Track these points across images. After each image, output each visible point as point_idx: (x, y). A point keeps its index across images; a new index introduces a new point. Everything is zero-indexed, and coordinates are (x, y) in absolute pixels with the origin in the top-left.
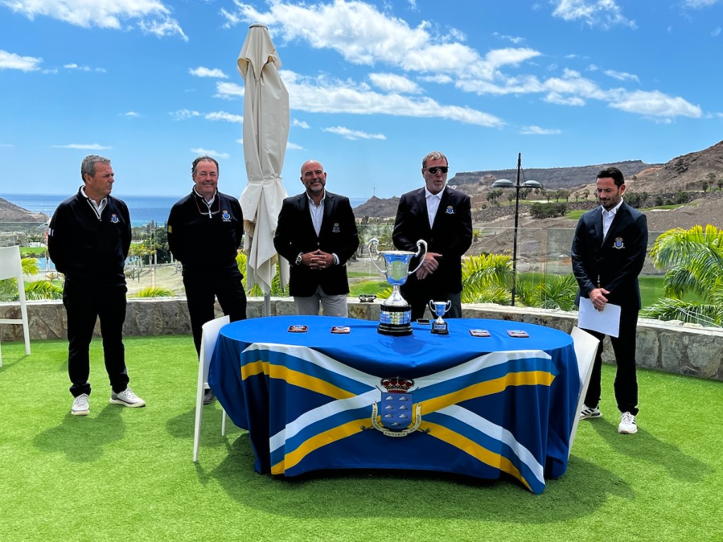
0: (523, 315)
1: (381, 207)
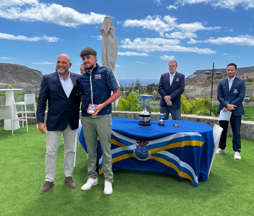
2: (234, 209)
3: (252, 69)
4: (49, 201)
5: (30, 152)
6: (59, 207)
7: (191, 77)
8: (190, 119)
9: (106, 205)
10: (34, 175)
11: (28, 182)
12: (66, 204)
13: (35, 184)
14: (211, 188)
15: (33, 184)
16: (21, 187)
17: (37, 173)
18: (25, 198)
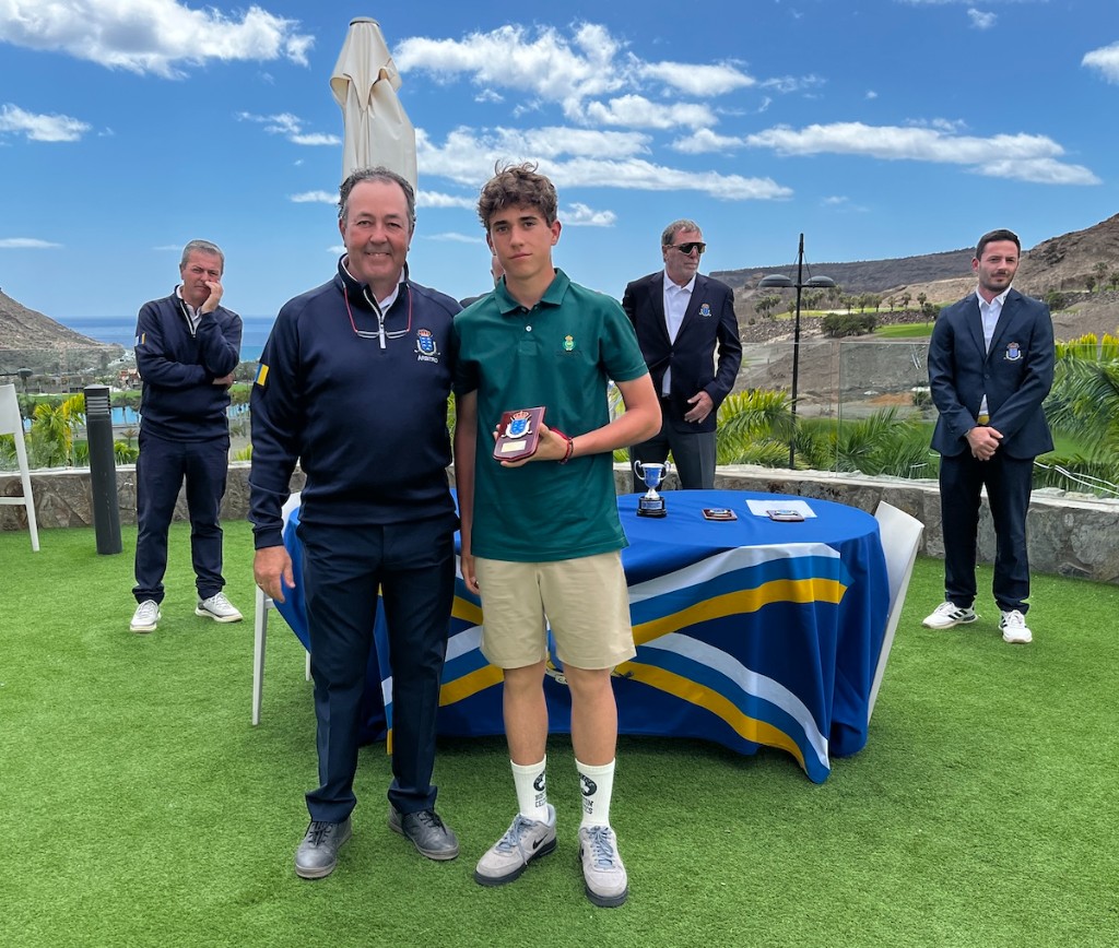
2: (1000, 872)
3: (943, 266)
4: (166, 893)
5: (20, 665)
6: (221, 920)
9: (442, 892)
10: (65, 775)
11: (45, 810)
12: (251, 900)
13: (79, 817)
14: (883, 783)
15: (72, 818)
16: (13, 834)
17: (79, 764)
18: (46, 884)
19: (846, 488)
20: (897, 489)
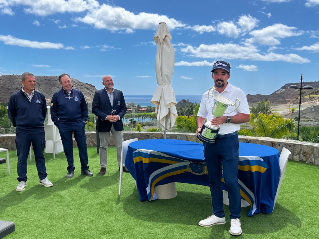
0: (280, 142)
1: (252, 98)
7: (279, 92)
8: (262, 142)
19: (292, 144)
20: (307, 145)
